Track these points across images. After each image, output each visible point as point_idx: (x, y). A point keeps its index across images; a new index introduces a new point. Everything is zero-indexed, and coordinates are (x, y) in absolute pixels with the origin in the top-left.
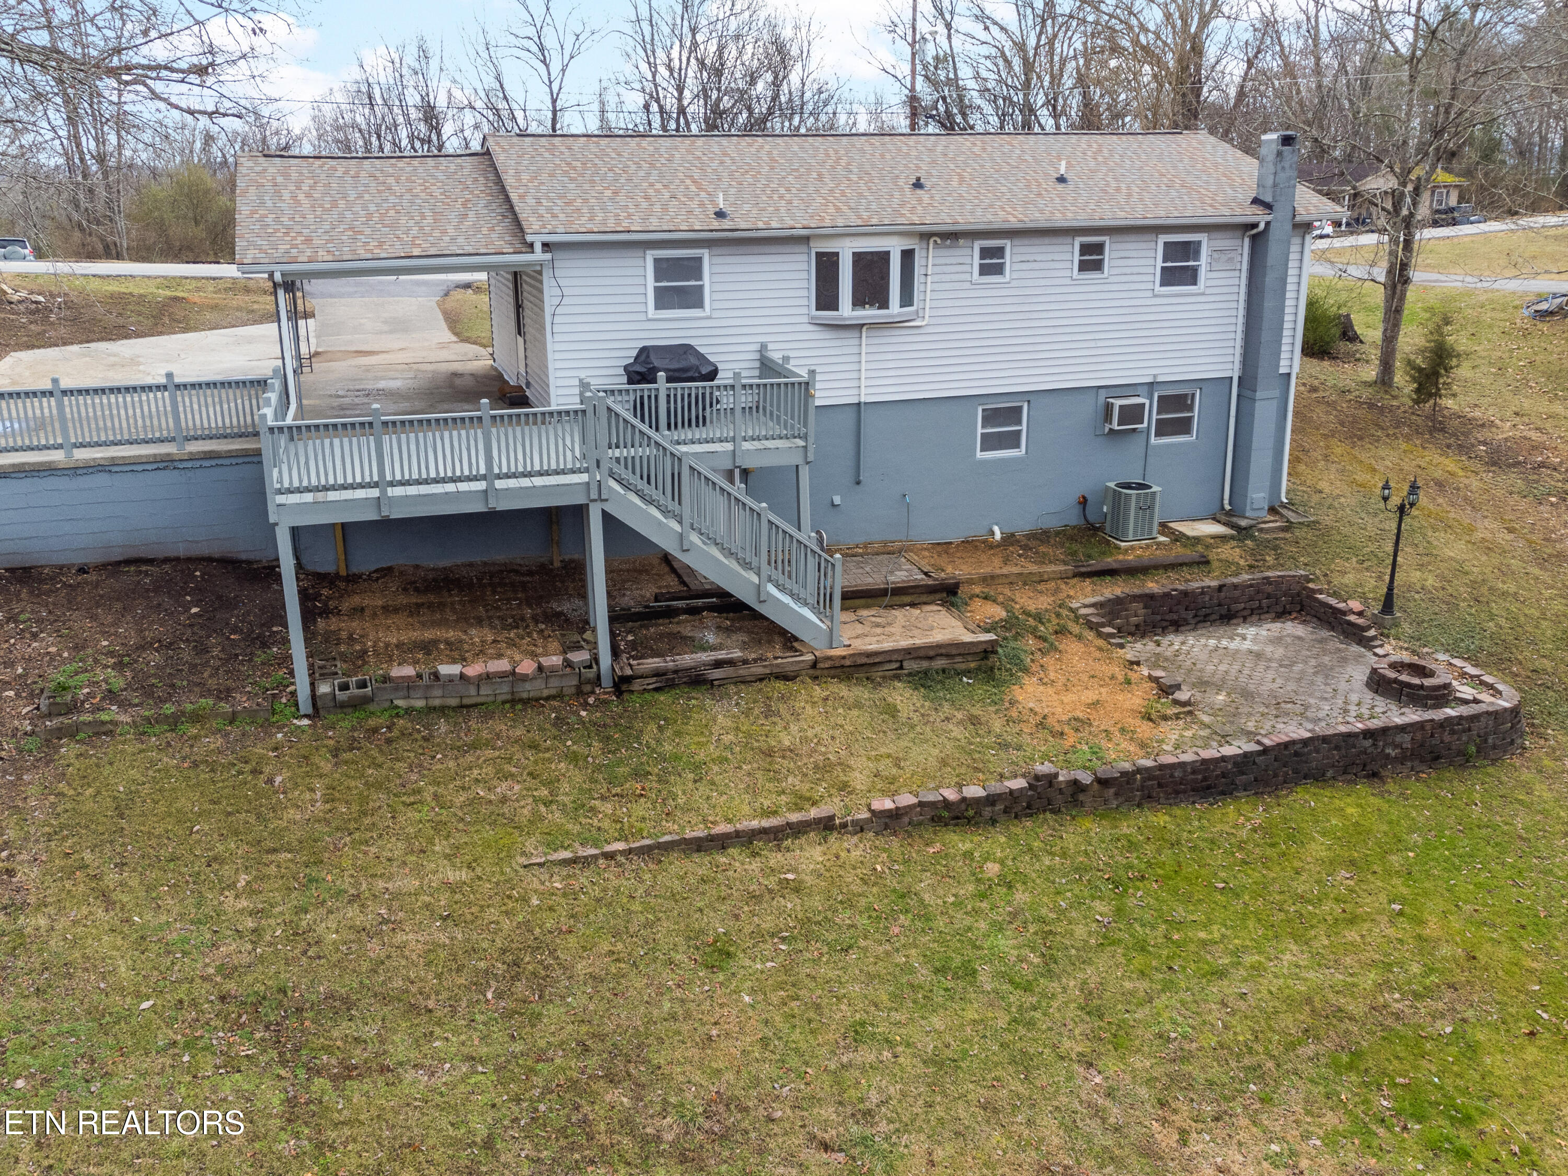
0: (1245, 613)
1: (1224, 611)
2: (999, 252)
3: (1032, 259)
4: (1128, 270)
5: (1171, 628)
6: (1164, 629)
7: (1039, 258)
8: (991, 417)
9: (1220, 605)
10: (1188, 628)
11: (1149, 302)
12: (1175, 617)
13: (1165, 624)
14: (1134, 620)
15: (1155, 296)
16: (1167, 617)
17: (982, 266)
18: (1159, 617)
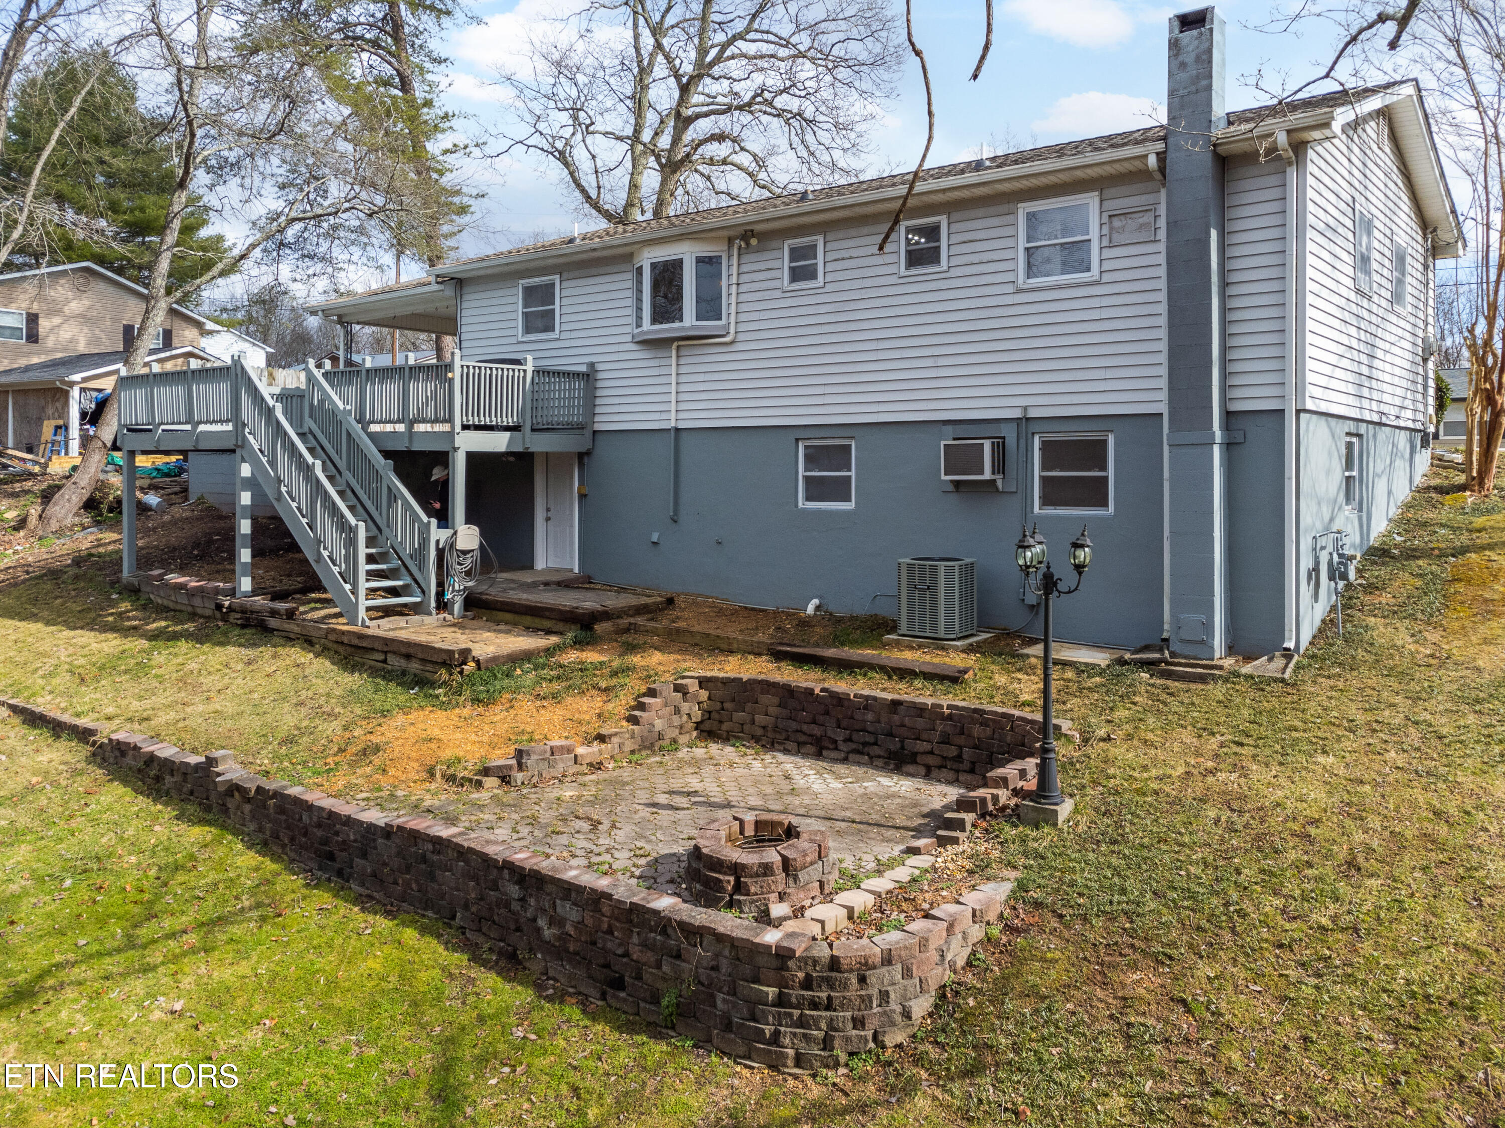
0: (931, 760)
1: (893, 745)
2: (810, 251)
3: (846, 255)
4: (975, 258)
5: (811, 749)
6: (800, 744)
7: (854, 253)
8: (814, 457)
9: (890, 734)
10: (833, 754)
11: (1010, 300)
12: (817, 731)
13: (802, 738)
14: (760, 719)
15: (1019, 291)
16: (805, 727)
17: (793, 270)
18: (794, 725)
